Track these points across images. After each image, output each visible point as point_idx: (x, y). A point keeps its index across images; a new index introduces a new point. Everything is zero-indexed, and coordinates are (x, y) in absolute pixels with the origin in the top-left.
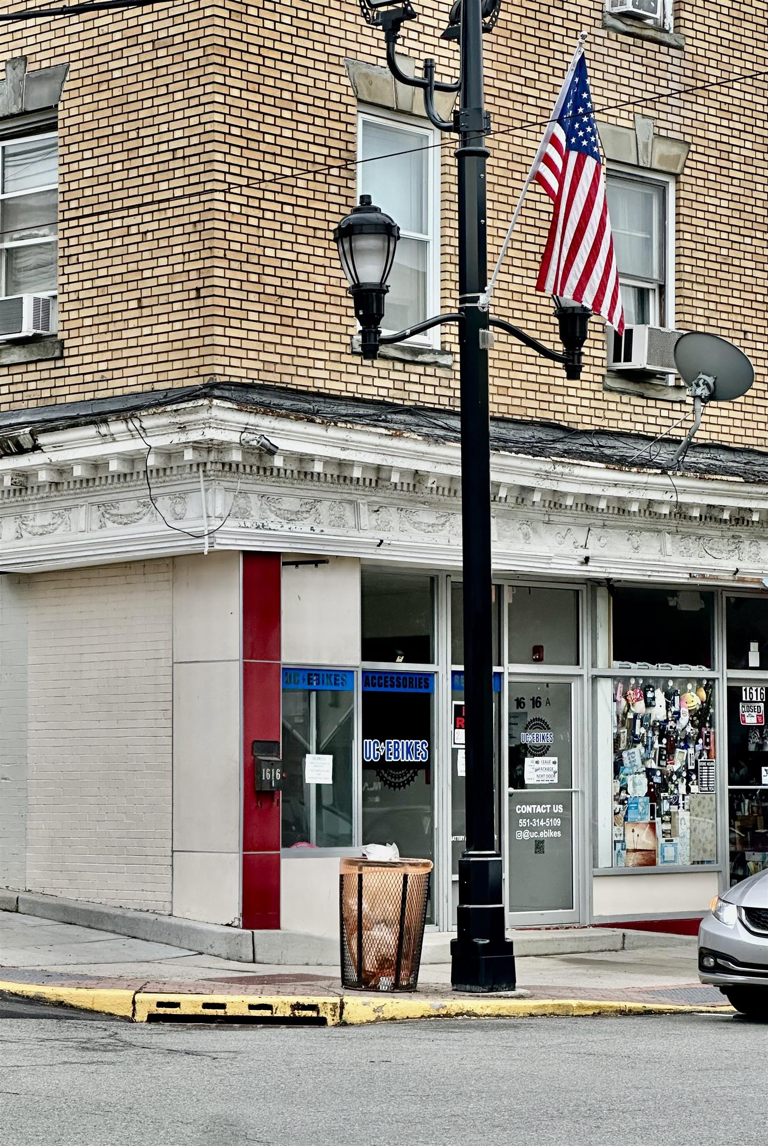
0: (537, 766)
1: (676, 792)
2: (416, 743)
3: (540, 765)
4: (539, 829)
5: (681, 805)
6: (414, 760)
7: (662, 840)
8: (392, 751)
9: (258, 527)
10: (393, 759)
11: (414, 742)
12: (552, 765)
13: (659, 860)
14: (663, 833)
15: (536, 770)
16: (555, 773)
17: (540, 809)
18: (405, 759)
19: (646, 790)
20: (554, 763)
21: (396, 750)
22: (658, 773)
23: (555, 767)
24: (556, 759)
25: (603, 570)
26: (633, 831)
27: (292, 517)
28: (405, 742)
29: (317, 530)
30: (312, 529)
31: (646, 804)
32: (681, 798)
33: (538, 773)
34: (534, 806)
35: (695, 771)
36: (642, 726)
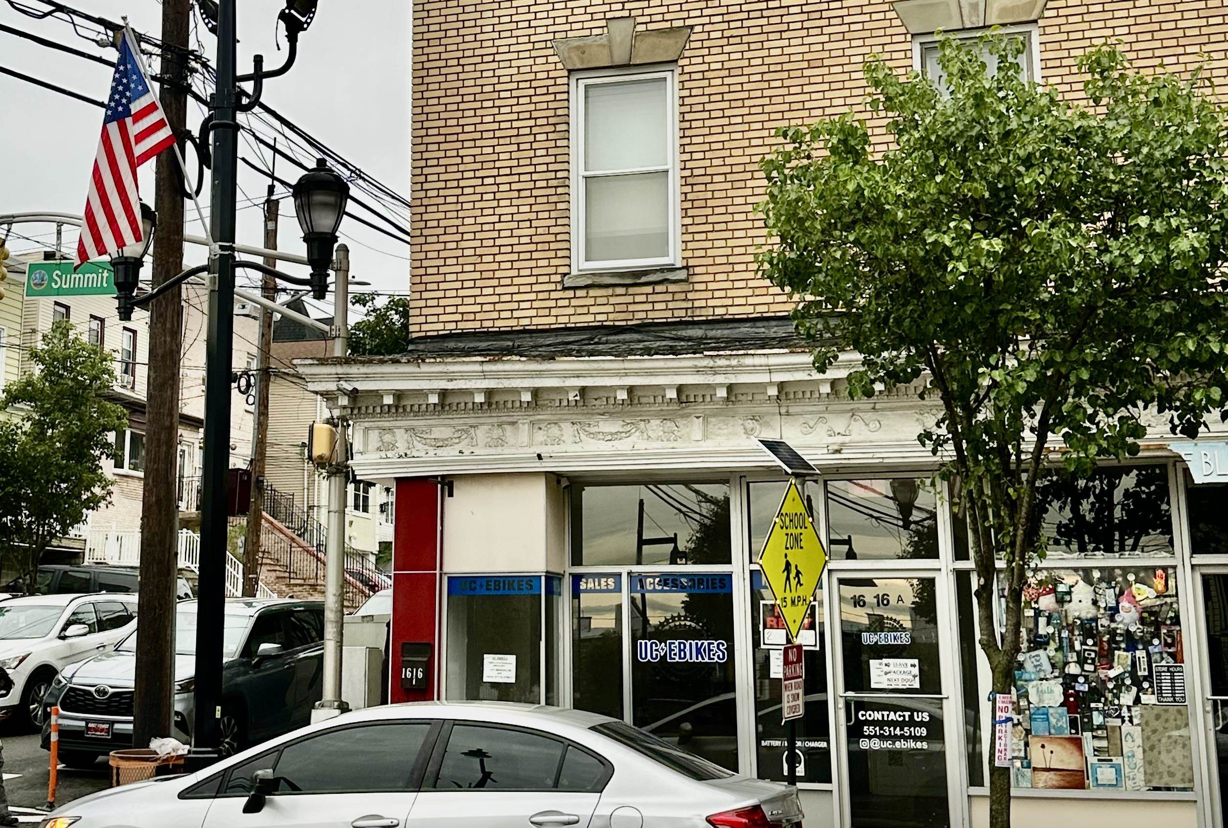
0: (886, 669)
1: (1116, 702)
2: (709, 644)
3: (891, 668)
4: (895, 738)
5: (1127, 719)
6: (707, 660)
7: (1092, 760)
8: (677, 650)
9: (400, 457)
10: (677, 659)
11: (706, 643)
12: (910, 668)
13: (1090, 782)
14: (1095, 750)
15: (886, 674)
16: (915, 676)
17: (892, 716)
18: (694, 659)
19: (1062, 699)
20: (913, 666)
21: (680, 650)
22: (1081, 680)
23: (916, 671)
24: (916, 662)
25: (870, 455)
26: (1043, 746)
27: (440, 444)
28: (694, 643)
29: (467, 452)
30: (461, 452)
31: (1061, 716)
32: (1125, 709)
33: (889, 676)
34: (885, 713)
35: (1149, 678)
36: (1048, 624)
